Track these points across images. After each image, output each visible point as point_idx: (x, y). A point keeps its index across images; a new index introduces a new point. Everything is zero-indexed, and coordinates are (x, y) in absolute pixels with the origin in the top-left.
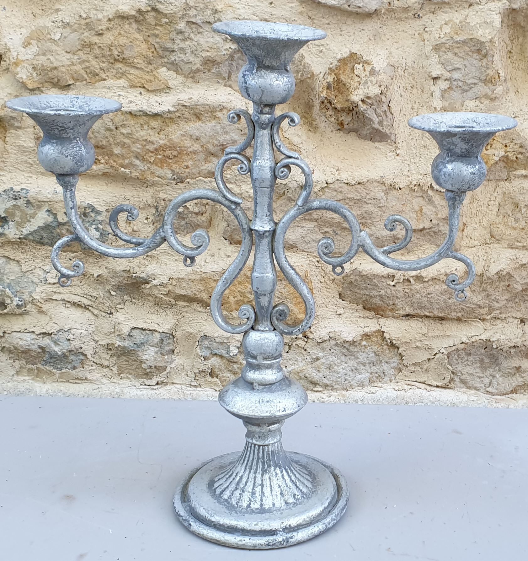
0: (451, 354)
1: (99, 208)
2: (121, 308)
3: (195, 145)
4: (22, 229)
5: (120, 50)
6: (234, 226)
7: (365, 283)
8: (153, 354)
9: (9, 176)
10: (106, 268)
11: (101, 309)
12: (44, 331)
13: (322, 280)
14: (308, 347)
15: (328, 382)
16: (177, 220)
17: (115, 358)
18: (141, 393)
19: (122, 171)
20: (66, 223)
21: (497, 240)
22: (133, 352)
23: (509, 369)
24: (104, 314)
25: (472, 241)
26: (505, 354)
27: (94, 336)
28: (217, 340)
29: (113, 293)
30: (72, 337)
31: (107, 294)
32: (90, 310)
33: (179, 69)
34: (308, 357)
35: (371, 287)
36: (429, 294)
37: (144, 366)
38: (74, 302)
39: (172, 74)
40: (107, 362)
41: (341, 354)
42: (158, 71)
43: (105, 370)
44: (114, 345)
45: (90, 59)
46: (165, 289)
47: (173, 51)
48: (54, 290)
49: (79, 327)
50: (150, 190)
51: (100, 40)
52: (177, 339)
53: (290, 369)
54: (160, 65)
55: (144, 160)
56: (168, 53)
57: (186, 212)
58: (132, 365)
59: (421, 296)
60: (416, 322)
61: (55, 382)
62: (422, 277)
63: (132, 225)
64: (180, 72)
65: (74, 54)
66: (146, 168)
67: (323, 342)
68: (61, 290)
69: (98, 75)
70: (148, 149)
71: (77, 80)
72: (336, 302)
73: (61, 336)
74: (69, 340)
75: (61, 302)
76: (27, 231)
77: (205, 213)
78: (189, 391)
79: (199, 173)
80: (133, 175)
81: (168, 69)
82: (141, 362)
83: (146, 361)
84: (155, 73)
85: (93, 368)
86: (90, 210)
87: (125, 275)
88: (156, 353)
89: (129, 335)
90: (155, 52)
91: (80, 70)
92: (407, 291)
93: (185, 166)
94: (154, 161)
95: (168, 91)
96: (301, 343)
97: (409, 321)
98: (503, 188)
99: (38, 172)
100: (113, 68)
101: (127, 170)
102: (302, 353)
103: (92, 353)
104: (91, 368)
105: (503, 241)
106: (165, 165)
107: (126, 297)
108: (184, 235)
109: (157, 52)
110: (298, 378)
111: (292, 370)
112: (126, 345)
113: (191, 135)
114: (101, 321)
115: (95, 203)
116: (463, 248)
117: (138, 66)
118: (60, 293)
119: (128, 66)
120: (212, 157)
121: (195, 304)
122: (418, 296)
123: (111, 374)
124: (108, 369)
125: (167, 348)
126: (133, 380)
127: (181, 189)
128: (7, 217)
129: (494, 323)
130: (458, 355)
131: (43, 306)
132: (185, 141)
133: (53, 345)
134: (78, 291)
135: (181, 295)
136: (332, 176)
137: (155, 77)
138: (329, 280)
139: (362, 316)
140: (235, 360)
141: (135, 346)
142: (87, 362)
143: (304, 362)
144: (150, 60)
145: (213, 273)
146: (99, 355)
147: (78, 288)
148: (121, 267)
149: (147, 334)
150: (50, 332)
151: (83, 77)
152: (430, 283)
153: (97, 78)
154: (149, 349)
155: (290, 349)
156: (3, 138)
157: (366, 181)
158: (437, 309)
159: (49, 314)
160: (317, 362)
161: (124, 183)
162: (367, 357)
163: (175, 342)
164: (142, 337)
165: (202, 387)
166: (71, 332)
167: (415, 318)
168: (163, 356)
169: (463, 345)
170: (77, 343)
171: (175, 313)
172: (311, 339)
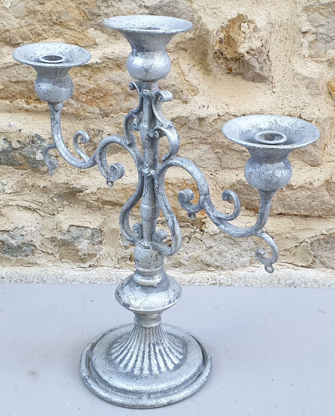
0: (313, 243)
1: (44, 137)
2: (62, 211)
3: (117, 88)
5: (58, 16)
7: (248, 190)
8: (86, 244)
10: (50, 181)
11: (46, 211)
12: (3, 229)
13: (214, 188)
14: (203, 239)
15: (219, 264)
17: (58, 248)
18: (78, 273)
20: (18, 148)
22: (71, 243)
24: (49, 215)
25: (331, 157)
27: (41, 231)
29: (55, 200)
30: (25, 233)
31: (51, 201)
32: (37, 212)
33: (104, 29)
34: (203, 246)
35: (252, 193)
36: (297, 198)
37: (80, 254)
38: (25, 207)
39: (99, 33)
40: (51, 250)
41: (229, 244)
42: (88, 31)
43: (49, 256)
44: (56, 238)
45: (35, 23)
46: (95, 197)
47: (99, 16)
48: (10, 198)
49: (29, 225)
50: (82, 122)
51: (42, 8)
52: (104, 233)
53: (190, 255)
54: (89, 26)
55: (77, 100)
56: (95, 17)
58: (71, 253)
59: (291, 200)
60: (287, 219)
61: (12, 266)
62: (292, 185)
64: (105, 31)
65: (22, 19)
66: (79, 106)
67: (215, 235)
68: (15, 198)
69: (40, 35)
70: (80, 92)
71: (24, 39)
72: (225, 204)
73: (17, 233)
74: (23, 235)
75: (16, 207)
78: (114, 271)
79: (120, 110)
80: (70, 111)
81: (96, 29)
82: (78, 251)
83: (81, 250)
84: (85, 33)
85: (41, 255)
86: (37, 139)
87: (64, 186)
88: (89, 244)
89: (68, 231)
90: (85, 16)
91: (27, 32)
92: (280, 196)
93: (109, 104)
94: (85, 101)
95: (95, 47)
96: (198, 235)
97: (281, 218)
100: (53, 29)
101: (64, 108)
102: (199, 243)
103: (40, 244)
104: (39, 255)
106: (94, 104)
107: (65, 202)
108: (109, 156)
109: (87, 16)
110: (196, 261)
111: (192, 255)
112: (66, 239)
113: (114, 81)
114: (46, 220)
115: (41, 133)
116: (324, 162)
117: (72, 28)
118: (14, 200)
119: (64, 28)
120: (130, 97)
121: (118, 207)
122: (289, 200)
123: (54, 259)
124: (52, 255)
125: (97, 240)
126: (72, 264)
127: (106, 122)
130: (319, 244)
131: (2, 210)
132: (109, 85)
133: (10, 239)
134: (29, 198)
135: (107, 201)
136: (223, 110)
137: (85, 36)
138: (220, 187)
139: (245, 214)
141: (73, 239)
142: (36, 251)
143: (200, 250)
144: (81, 23)
145: (131, 185)
146: (45, 246)
147: (28, 196)
148: (61, 180)
149: (82, 230)
150: (8, 230)
151: (29, 37)
152: (298, 190)
153: (40, 37)
154: (83, 241)
155: (189, 240)
157: (249, 113)
158: (304, 209)
159: (7, 216)
160: (211, 250)
161: (63, 118)
162: (249, 246)
163: (103, 235)
164: (78, 232)
165: (124, 268)
166: (24, 229)
167: (286, 216)
168: (94, 246)
169: (322, 235)
170: (28, 237)
171: (103, 214)
172: (206, 232)
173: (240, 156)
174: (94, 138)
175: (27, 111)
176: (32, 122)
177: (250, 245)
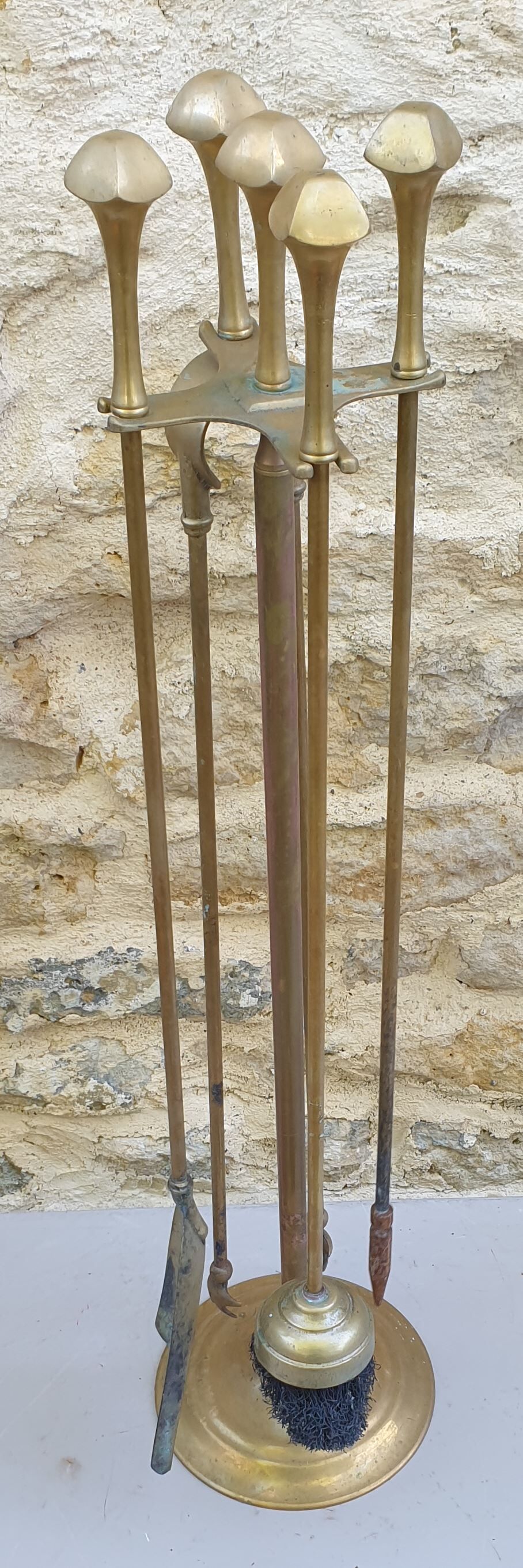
1: (256, 963)
3: (424, 863)
4: (128, 1003)
9: (103, 927)
10: (264, 1039)
28: (443, 1127)
42: (363, 751)
46: (361, 1063)
54: (366, 742)
55: (335, 891)
56: (381, 723)
66: (338, 901)
69: (258, 771)
70: (342, 876)
71: (221, 783)
76: (137, 1004)
77: (430, 950)
79: (427, 902)
81: (380, 746)
84: (357, 756)
86: (242, 969)
90: (358, 724)
91: (226, 766)
93: (404, 895)
95: (378, 782)
106: (370, 895)
109: (363, 723)
115: (251, 958)
120: (451, 878)
128: (104, 989)
137: (358, 763)
140: (471, 1153)
145: (442, 1038)
156: (91, 873)
165: (416, 1187)
174: (363, 954)
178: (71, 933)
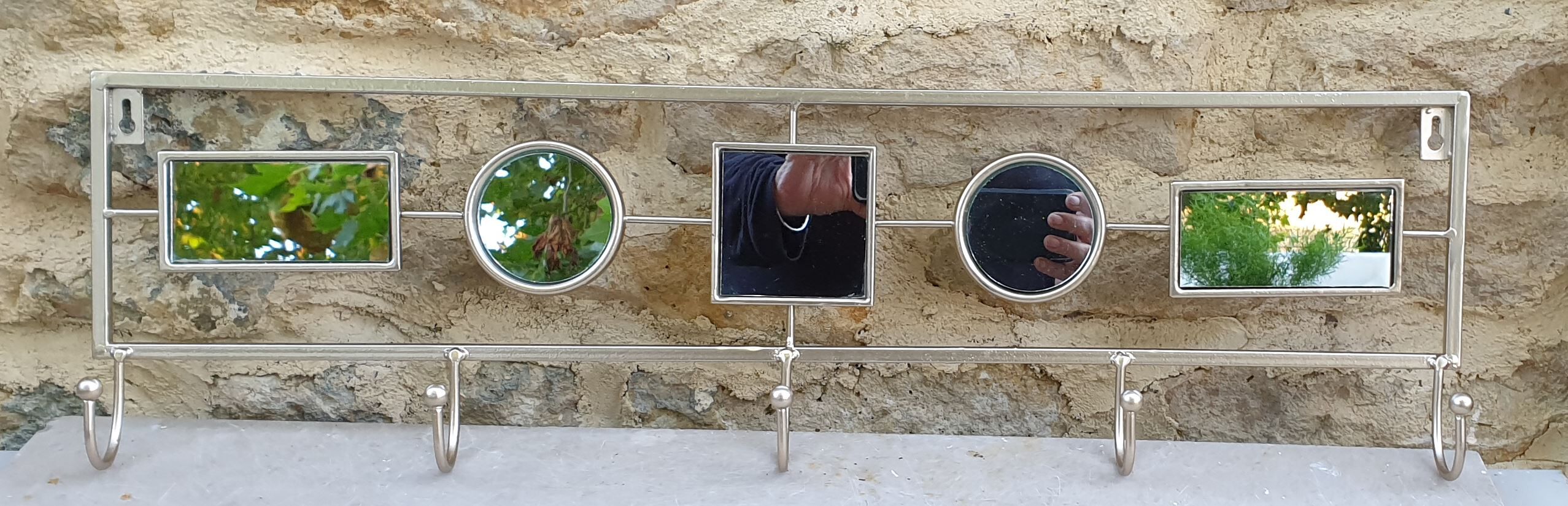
0: (1173, 393)
1: (396, 108)
2: (459, 318)
6: (690, 136)
8: (532, 412)
9: (197, 46)
11: (416, 320)
12: (298, 372)
14: (863, 389)
16: (567, 126)
19: (438, 27)
21: (1270, 144)
22: (490, 409)
23: (1303, 421)
24: (424, 331)
25: (1215, 148)
26: (1293, 391)
27: (406, 377)
28: (667, 379)
29: (439, 287)
30: (358, 382)
31: (427, 290)
32: (392, 324)
34: (863, 410)
36: (1120, 268)
38: (357, 308)
41: (935, 401)
50: (502, 63)
52: (582, 379)
57: (583, 109)
60: (1097, 327)
63: (468, 140)
66: (490, 17)
67: (894, 376)
72: (921, 291)
73: (336, 382)
74: (352, 388)
75: (331, 309)
77: (626, 108)
79: (606, 25)
80: (463, 32)
86: (376, 113)
88: (540, 408)
89: (479, 374)
93: (574, 9)
96: (847, 379)
97: (1079, 325)
98: (1280, 27)
99: (260, 35)
101: (449, 24)
102: (850, 401)
103: (406, 412)
105: (1283, 146)
106: (531, 8)
107: (467, 295)
112: (474, 396)
115: (388, 98)
116: (1193, 163)
118: (326, 291)
121: (616, 303)
125: (562, 399)
127: (568, 60)
128: (198, 135)
129: (1269, 324)
130: (1191, 396)
131: (291, 319)
133: (319, 401)
134: (365, 284)
136: (897, 18)
138: (903, 242)
139: (976, 316)
140: (707, 421)
141: (493, 396)
143: (855, 419)
145: (650, 238)
147: (364, 277)
148: (452, 231)
149: (517, 371)
150: (311, 374)
152: (1125, 242)
154: (523, 403)
155: (823, 391)
157: (973, 26)
158: (1144, 299)
159: (306, 335)
160: (884, 420)
161: (447, 52)
162: (993, 405)
163: (578, 384)
164: (507, 378)
166: (355, 373)
167: (1094, 320)
168: (554, 416)
169: (1200, 372)
170: (368, 394)
171: (575, 324)
172: (870, 370)
173: (954, 151)
175: (345, 35)
176: (362, 68)
177: (994, 403)
178: (157, 52)
